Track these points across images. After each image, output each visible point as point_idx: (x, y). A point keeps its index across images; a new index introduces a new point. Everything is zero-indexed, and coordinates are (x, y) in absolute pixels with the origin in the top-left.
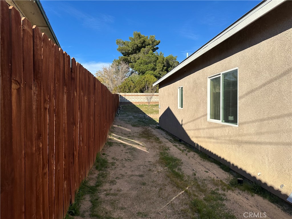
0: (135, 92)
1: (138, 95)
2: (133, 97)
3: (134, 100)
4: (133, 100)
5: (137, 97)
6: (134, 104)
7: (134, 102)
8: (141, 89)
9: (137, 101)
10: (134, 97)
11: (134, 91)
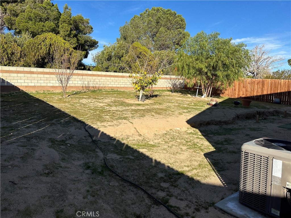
0: (24, 66)
1: (32, 73)
2: (19, 75)
3: (23, 81)
4: (19, 81)
5: (29, 75)
6: (24, 90)
7: (23, 86)
8: (38, 59)
9: (30, 84)
10: (22, 75)
11: (22, 63)
